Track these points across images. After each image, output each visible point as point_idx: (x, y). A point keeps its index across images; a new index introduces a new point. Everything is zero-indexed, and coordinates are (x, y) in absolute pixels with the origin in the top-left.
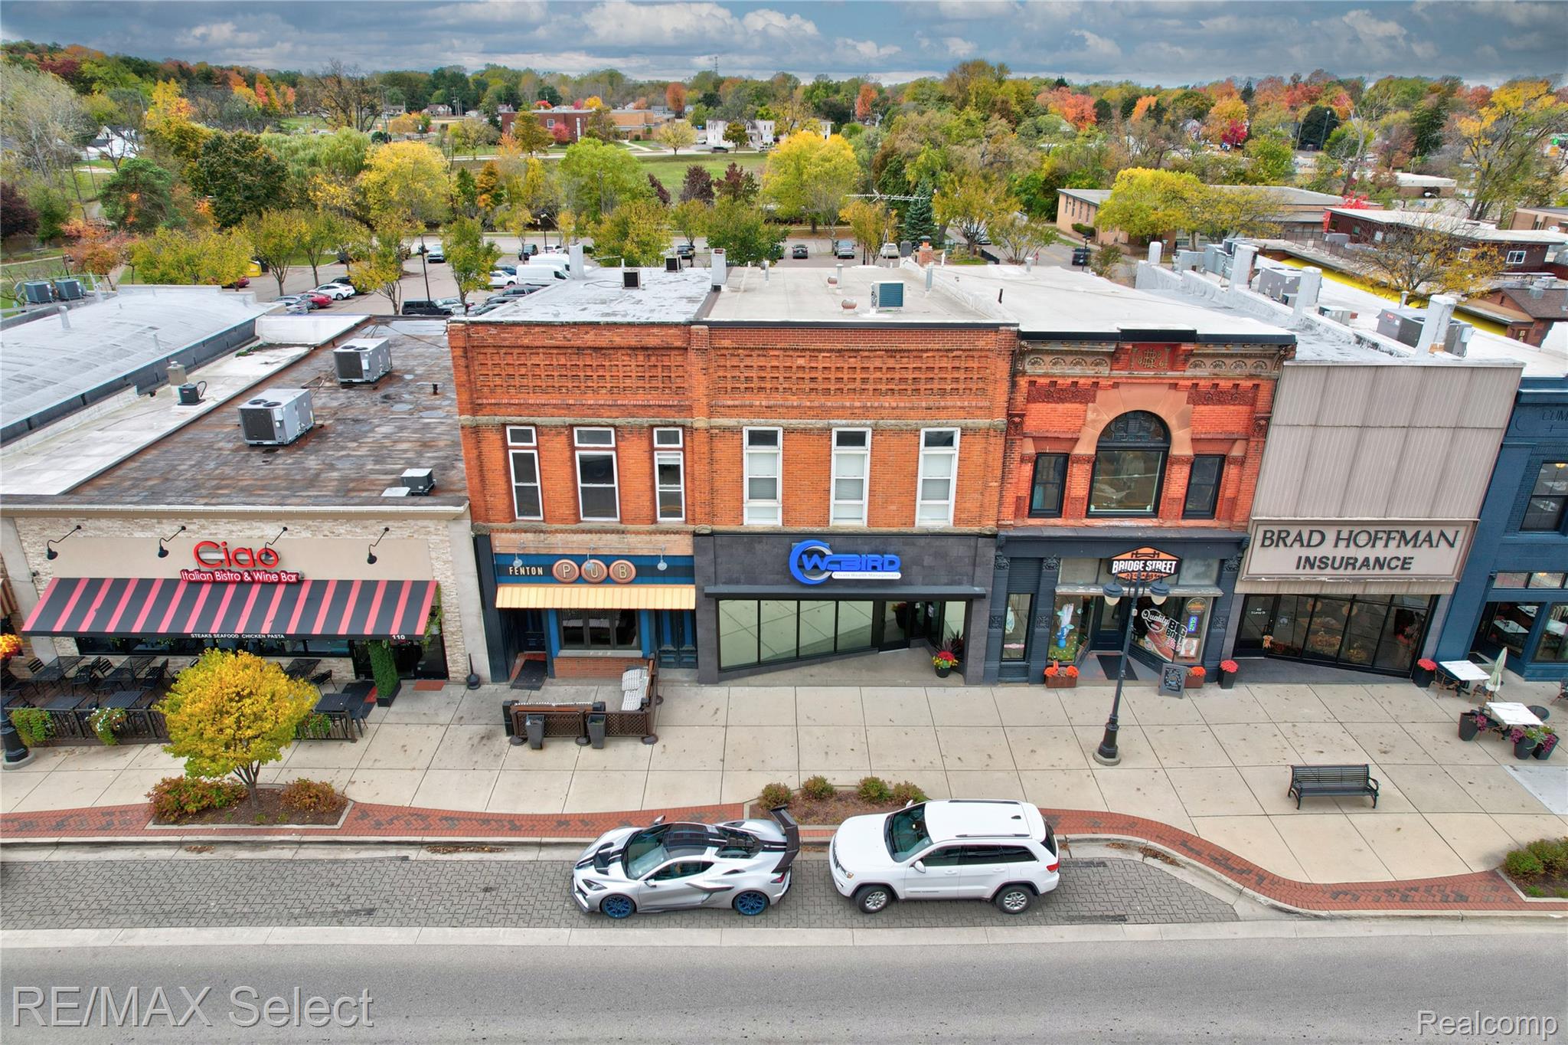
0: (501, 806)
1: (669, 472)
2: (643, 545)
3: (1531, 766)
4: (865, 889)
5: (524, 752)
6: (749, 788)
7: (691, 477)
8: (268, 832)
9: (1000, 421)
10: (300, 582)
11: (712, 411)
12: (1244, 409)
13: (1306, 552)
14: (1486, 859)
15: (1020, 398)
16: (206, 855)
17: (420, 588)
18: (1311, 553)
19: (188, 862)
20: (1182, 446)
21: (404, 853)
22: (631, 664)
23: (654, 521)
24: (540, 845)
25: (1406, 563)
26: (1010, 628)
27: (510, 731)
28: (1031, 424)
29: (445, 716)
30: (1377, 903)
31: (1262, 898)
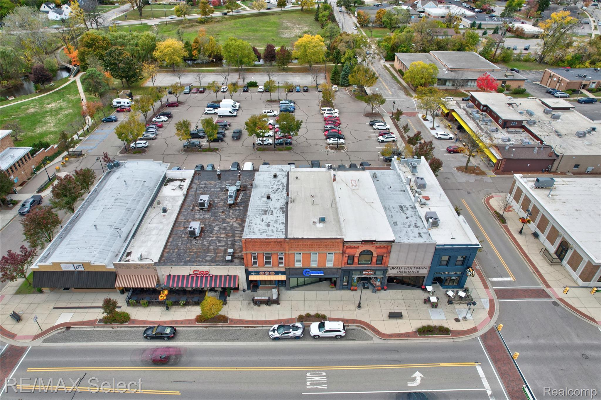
0: (255, 319)
1: (281, 259)
2: (276, 270)
3: (434, 310)
4: (315, 336)
5: (256, 307)
6: (296, 315)
7: (285, 260)
8: (217, 325)
9: (341, 252)
10: (213, 276)
11: (289, 250)
12: (386, 249)
13: (399, 270)
14: (416, 329)
15: (345, 249)
16: (208, 329)
17: (235, 277)
18: (400, 270)
19: (206, 330)
20: (375, 254)
21: (240, 328)
22: (274, 288)
23: (278, 266)
24: (263, 326)
25: (418, 272)
26: (344, 281)
27: (253, 303)
28: (347, 252)
29: (241, 299)
30: (395, 337)
31: (378, 336)
